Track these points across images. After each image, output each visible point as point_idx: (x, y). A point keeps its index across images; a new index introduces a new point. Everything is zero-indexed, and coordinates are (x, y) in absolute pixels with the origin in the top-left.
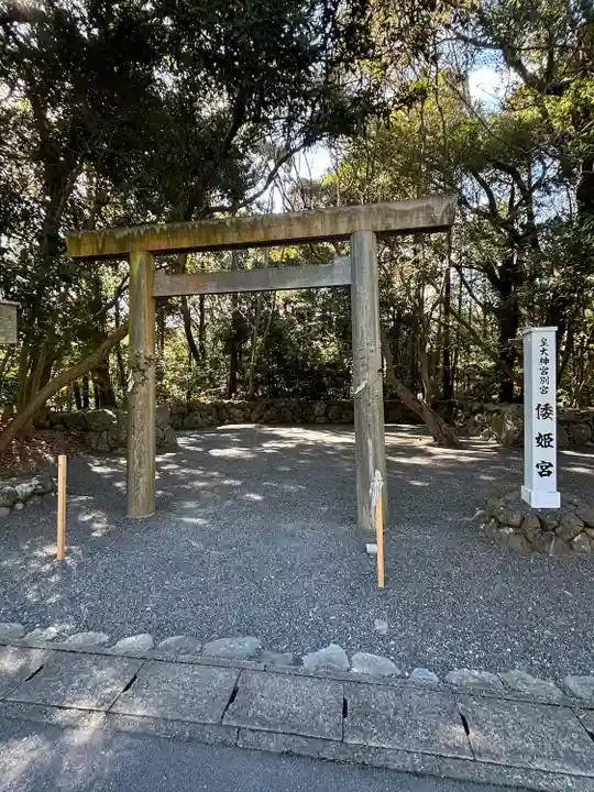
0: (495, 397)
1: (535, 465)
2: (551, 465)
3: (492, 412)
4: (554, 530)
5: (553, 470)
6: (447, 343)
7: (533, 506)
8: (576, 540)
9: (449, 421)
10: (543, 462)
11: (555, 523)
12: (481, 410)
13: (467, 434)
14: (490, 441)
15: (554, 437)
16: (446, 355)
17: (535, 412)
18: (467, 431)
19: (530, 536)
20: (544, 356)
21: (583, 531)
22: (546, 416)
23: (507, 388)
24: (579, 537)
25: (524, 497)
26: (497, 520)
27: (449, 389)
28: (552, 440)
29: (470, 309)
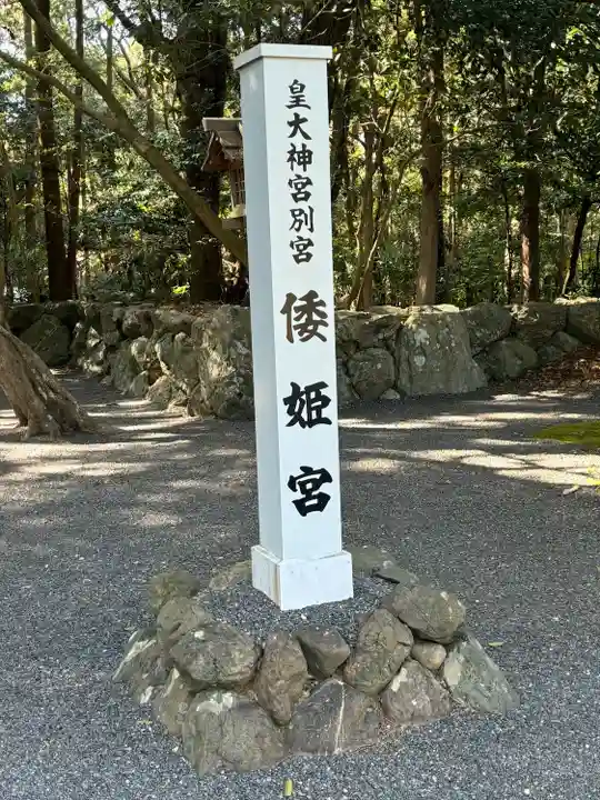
0: (179, 290)
1: (285, 481)
2: (326, 477)
3: (174, 330)
4: (341, 669)
5: (332, 489)
6: (50, 137)
7: (284, 607)
8: (395, 687)
9: (66, 360)
10: (307, 470)
11: (345, 650)
12: (147, 326)
13: (112, 394)
14: (171, 408)
15: (331, 392)
16: (51, 171)
17: (280, 321)
18: (112, 386)
19: (282, 707)
20: (299, 140)
21: (413, 657)
22: (309, 331)
23: (208, 263)
24: (402, 677)
25: (260, 582)
26: (185, 674)
27: (63, 271)
28: (326, 401)
29: (109, 51)
